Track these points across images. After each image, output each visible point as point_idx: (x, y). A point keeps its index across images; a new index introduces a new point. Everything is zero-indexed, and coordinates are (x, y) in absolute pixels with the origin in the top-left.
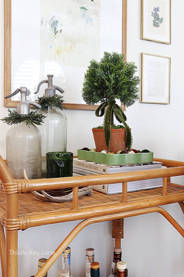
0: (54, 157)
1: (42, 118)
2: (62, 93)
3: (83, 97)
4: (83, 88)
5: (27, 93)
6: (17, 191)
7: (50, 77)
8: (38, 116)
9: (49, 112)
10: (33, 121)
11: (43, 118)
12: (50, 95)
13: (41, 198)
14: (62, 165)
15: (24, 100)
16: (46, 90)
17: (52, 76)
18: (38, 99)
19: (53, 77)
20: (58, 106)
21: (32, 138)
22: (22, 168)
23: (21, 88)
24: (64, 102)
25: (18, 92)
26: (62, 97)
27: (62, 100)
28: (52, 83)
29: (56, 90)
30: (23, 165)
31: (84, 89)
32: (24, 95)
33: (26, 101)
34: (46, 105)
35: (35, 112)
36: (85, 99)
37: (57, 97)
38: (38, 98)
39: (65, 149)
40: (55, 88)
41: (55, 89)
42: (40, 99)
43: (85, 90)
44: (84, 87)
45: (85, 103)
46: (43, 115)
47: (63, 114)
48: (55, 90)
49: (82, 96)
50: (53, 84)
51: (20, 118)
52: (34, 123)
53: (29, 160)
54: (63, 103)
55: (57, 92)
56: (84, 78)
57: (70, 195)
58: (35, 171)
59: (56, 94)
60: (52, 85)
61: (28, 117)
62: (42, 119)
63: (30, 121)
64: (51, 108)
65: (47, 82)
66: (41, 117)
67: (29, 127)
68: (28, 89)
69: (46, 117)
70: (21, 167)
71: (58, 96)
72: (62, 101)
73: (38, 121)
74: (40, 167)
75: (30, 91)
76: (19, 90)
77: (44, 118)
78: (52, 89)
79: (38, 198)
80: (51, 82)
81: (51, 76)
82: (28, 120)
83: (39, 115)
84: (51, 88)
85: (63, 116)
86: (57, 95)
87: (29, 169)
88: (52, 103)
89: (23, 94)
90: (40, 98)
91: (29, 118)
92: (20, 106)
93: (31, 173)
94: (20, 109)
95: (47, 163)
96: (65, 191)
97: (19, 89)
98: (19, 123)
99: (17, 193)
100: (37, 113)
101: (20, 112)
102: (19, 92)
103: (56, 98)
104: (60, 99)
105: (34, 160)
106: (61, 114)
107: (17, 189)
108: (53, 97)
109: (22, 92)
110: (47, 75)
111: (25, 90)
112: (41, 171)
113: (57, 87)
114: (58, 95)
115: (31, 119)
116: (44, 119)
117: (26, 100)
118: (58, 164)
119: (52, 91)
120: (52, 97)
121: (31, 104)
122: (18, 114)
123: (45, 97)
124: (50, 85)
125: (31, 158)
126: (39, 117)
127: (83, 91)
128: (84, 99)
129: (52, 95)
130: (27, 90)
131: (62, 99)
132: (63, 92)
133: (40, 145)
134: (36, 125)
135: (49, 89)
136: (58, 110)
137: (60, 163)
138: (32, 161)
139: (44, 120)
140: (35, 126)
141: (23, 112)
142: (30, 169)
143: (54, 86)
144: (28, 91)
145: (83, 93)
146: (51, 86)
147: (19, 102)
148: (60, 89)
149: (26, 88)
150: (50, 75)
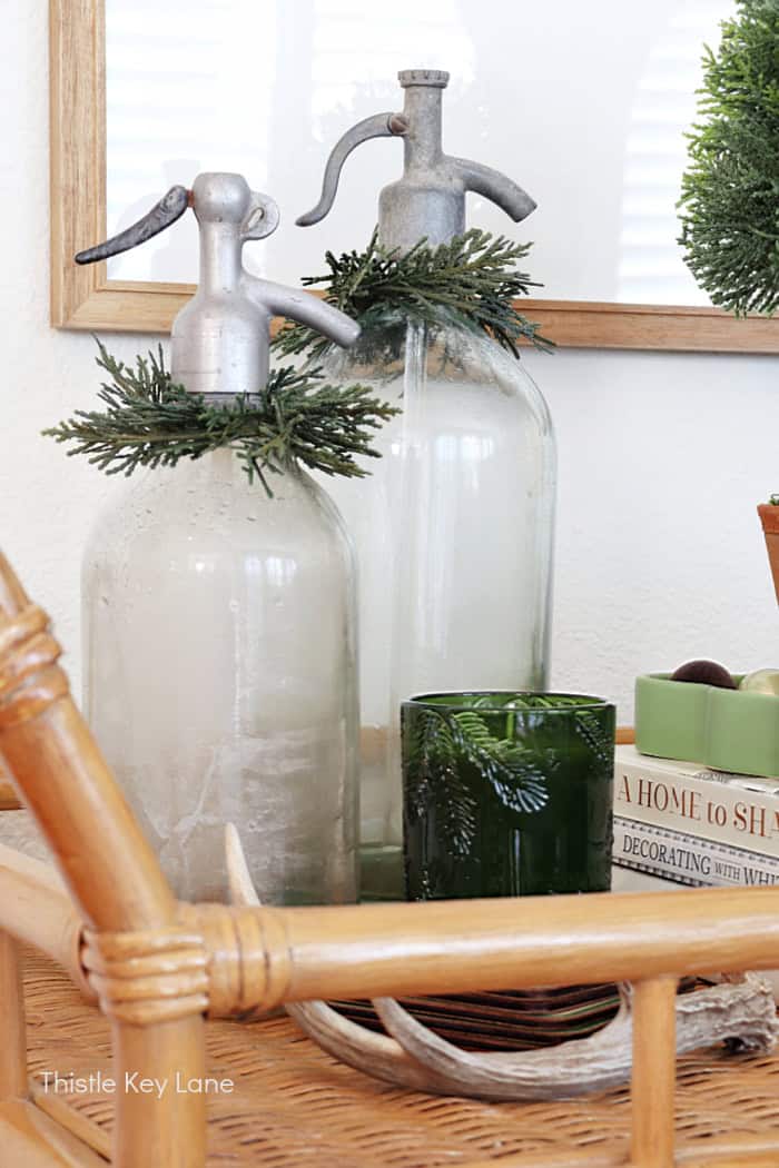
0: (466, 737)
1: (367, 417)
2: (517, 219)
3: (689, 252)
4: (690, 172)
5: (246, 220)
6: (207, 994)
7: (425, 85)
8: (330, 407)
9: (414, 369)
10: (300, 443)
11: (370, 423)
12: (425, 240)
13: (363, 1062)
14: (534, 801)
15: (223, 278)
16: (392, 199)
17: (439, 83)
18: (330, 272)
19: (443, 86)
20: (482, 323)
21: (284, 578)
22: (211, 820)
23: (204, 179)
24: (534, 294)
25: (181, 213)
26: (520, 252)
27: (516, 275)
28: (438, 135)
29: (471, 196)
30: (213, 799)
31: (693, 186)
32: (222, 238)
33: (240, 288)
34: (393, 318)
35: (312, 374)
36: (707, 268)
37: (482, 253)
38: (330, 257)
39: (534, 667)
40: (462, 178)
41: (458, 184)
42: (342, 268)
43: (705, 194)
44: (693, 162)
45: (701, 298)
46: (371, 396)
47: (524, 387)
48: (462, 198)
49: (682, 242)
50: (448, 149)
51: (195, 422)
52: (301, 462)
53: (263, 755)
54: (522, 296)
55: (481, 214)
56: (701, 91)
57: (604, 1046)
58: (310, 839)
59: (470, 224)
60: (438, 157)
61: (258, 416)
62: (361, 428)
63: (279, 443)
64: (429, 342)
65: (395, 129)
66: (358, 413)
67: (270, 494)
68: (253, 187)
69: (393, 412)
70: (205, 811)
71: (489, 244)
72: (516, 285)
73: (337, 440)
74: (351, 811)
75: (269, 208)
76: (189, 199)
77: (378, 419)
78: (438, 183)
79: (341, 1060)
80: (428, 132)
81: (430, 82)
82: (259, 434)
83: (347, 393)
84: (426, 176)
85: (522, 404)
86: (476, 233)
87: (260, 823)
88: (436, 302)
89: (217, 231)
90: (345, 257)
91: (269, 417)
92: (193, 327)
93: (278, 856)
94: (192, 350)
95: (410, 780)
96: (553, 1007)
97: (189, 187)
98: (185, 460)
99: (205, 1014)
100: (324, 383)
101: (194, 373)
102: (189, 211)
103: (474, 258)
104: (508, 269)
105: (302, 753)
106: (508, 391)
107: (203, 980)
108: (450, 256)
109: (206, 217)
110: (402, 76)
111: (232, 196)
112: (353, 843)
113: (480, 168)
114: (489, 237)
115: (281, 428)
116: (379, 427)
117: (243, 280)
118: (498, 788)
119: (438, 205)
120: (442, 249)
121: (277, 311)
122: (182, 390)
123: (388, 250)
124: (423, 158)
125: (281, 741)
126: (343, 413)
127: (685, 197)
128: (694, 267)
129: (437, 236)
130: (247, 194)
131: (520, 266)
132: (522, 206)
133: (345, 632)
134: (316, 474)
135: (412, 184)
136: (484, 353)
137: (514, 785)
138: (288, 767)
139: (379, 435)
140: (309, 486)
141: (219, 371)
142: (272, 827)
143: (452, 159)
144: (255, 203)
145: (691, 215)
146: (432, 166)
147: (182, 293)
148: (498, 188)
149: (238, 181)
150: (426, 74)
